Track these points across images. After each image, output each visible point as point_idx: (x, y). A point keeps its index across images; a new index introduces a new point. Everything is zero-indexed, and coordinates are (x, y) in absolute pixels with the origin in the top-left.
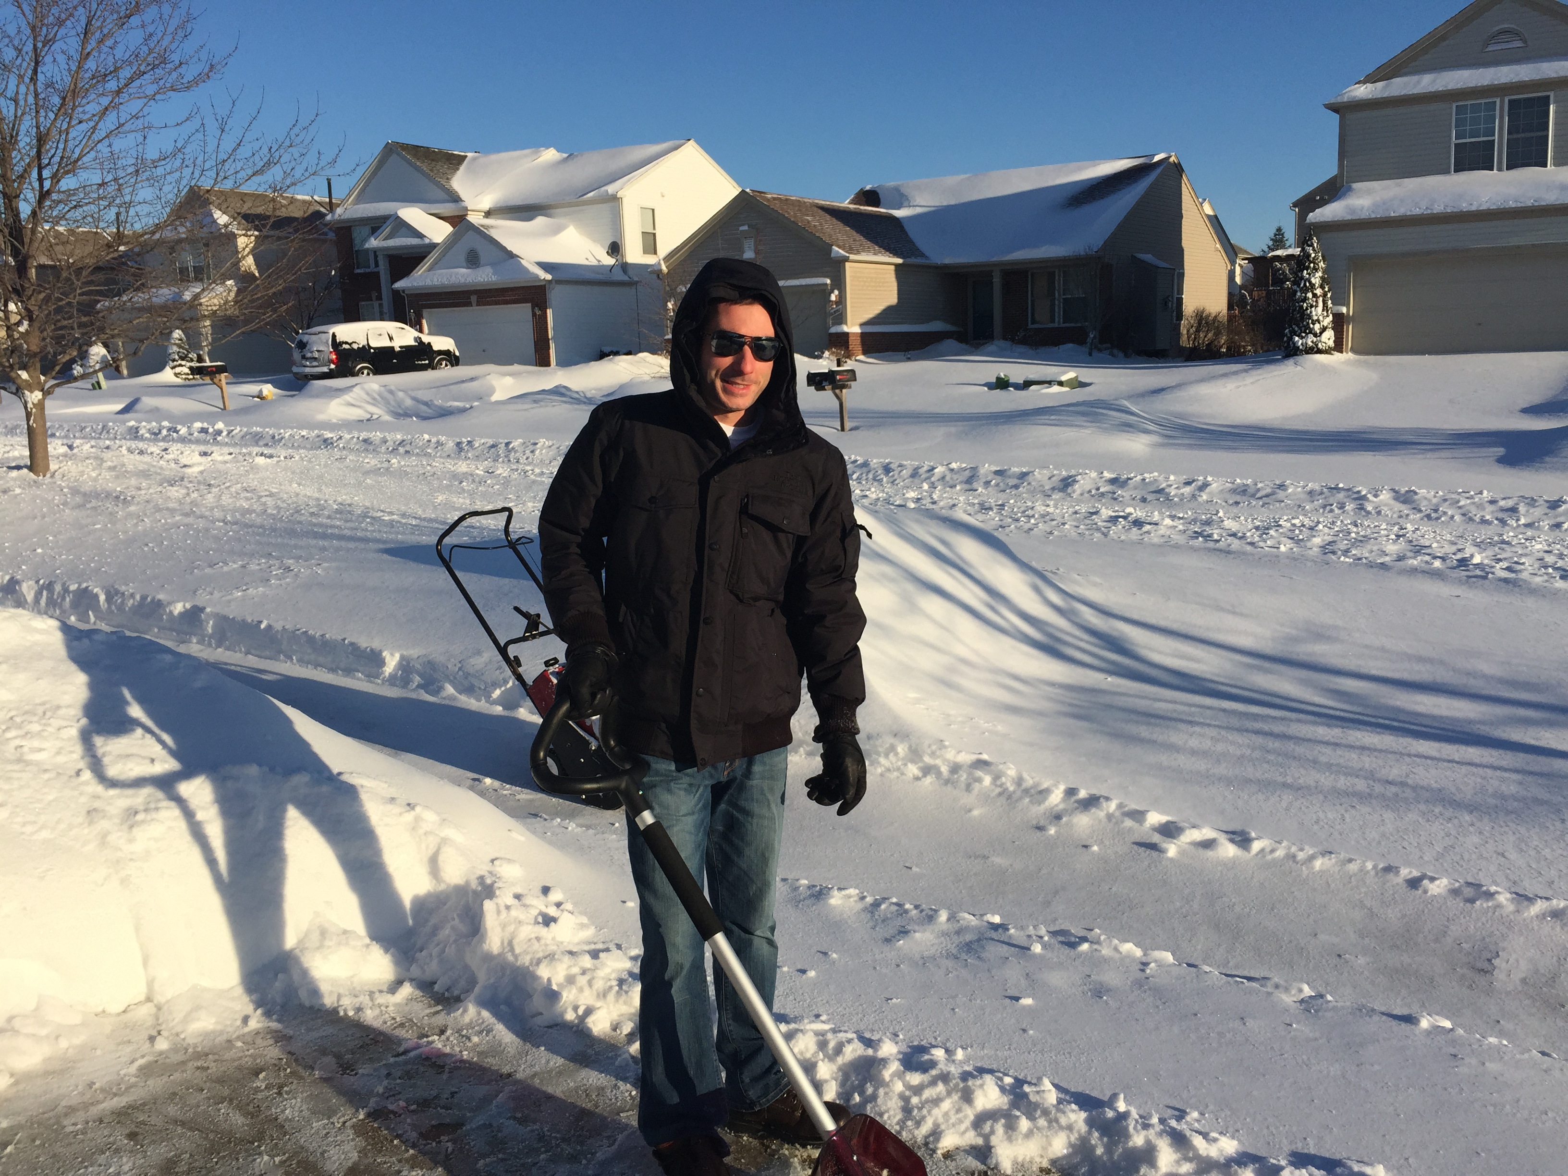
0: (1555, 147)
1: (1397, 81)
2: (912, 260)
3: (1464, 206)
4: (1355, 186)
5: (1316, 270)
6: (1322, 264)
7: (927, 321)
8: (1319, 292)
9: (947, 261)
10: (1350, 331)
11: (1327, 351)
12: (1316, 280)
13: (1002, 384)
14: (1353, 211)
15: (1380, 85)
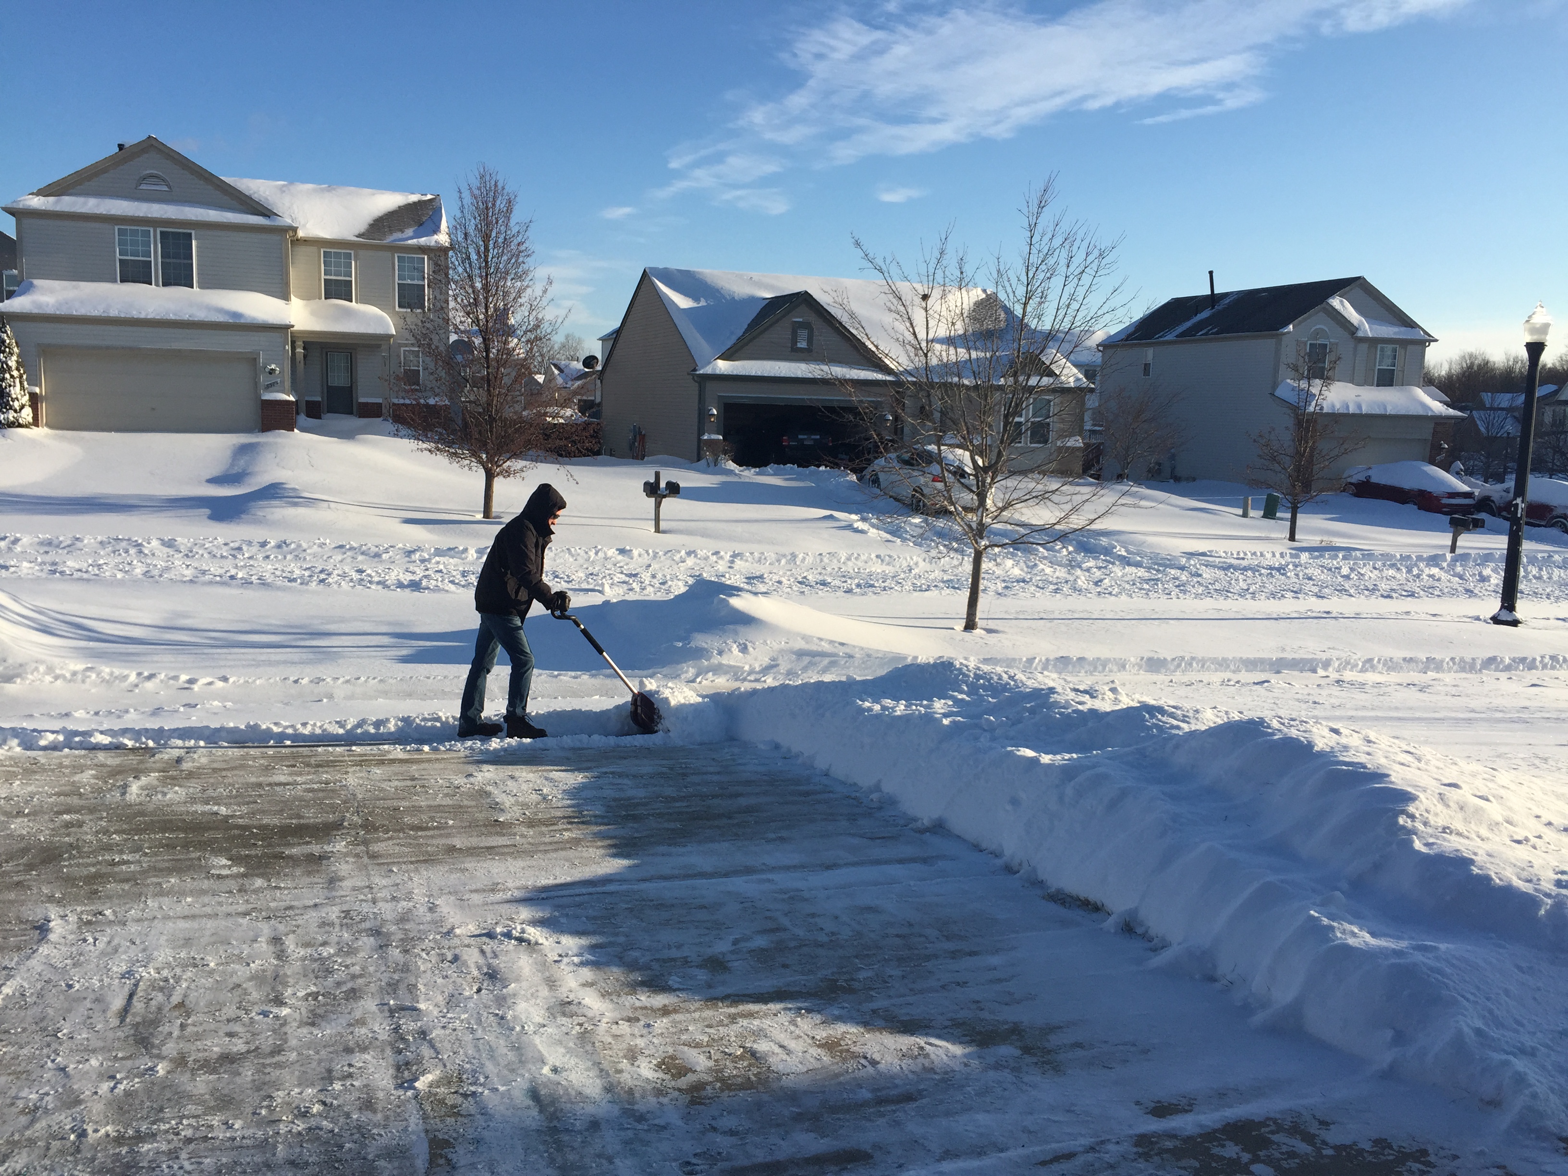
0: (198, 274)
1: (66, 199)
3: (135, 314)
4: (36, 282)
5: (12, 354)
6: (16, 350)
8: (15, 373)
10: (43, 408)
11: (27, 426)
12: (12, 363)
14: (39, 307)
15: (51, 199)
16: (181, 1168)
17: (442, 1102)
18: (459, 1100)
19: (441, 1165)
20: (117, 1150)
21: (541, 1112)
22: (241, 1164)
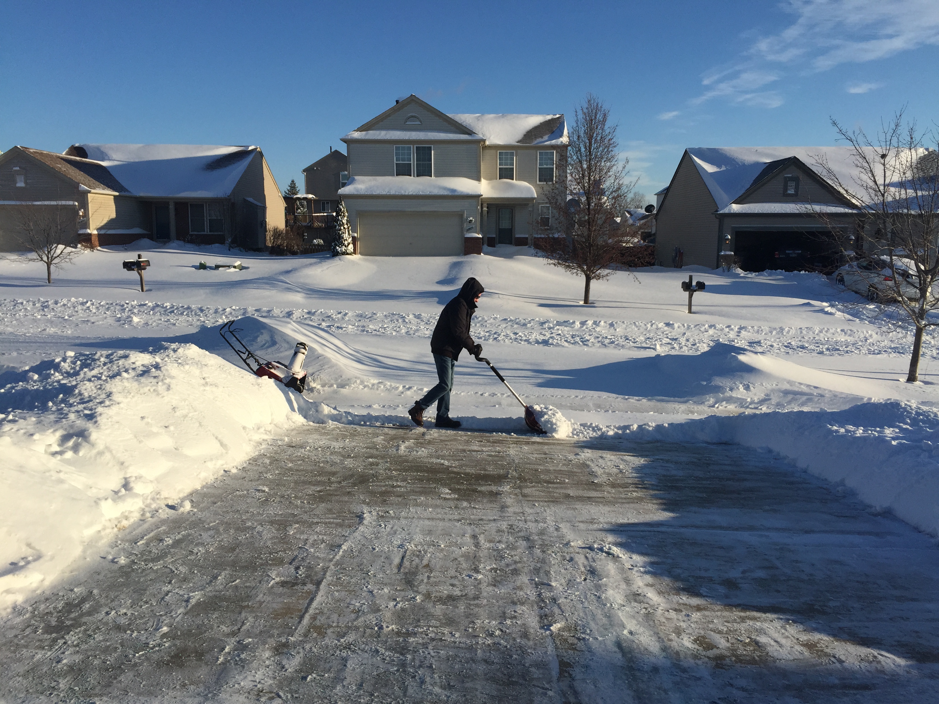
0: (434, 169)
1: (371, 132)
2: (123, 194)
3: (403, 193)
4: (356, 177)
5: (344, 216)
6: (346, 214)
7: (131, 228)
8: (346, 226)
9: (142, 194)
10: (358, 244)
11: (350, 254)
12: (345, 221)
13: (202, 267)
14: (357, 191)
15: (364, 133)
16: (429, 654)
17: (566, 640)
18: (576, 641)
19: (565, 677)
20: (398, 639)
21: (623, 656)
22: (459, 657)
